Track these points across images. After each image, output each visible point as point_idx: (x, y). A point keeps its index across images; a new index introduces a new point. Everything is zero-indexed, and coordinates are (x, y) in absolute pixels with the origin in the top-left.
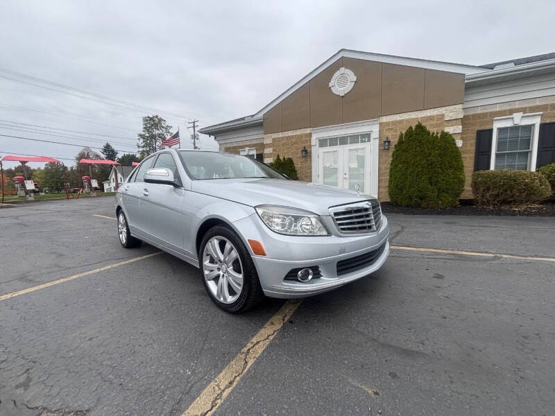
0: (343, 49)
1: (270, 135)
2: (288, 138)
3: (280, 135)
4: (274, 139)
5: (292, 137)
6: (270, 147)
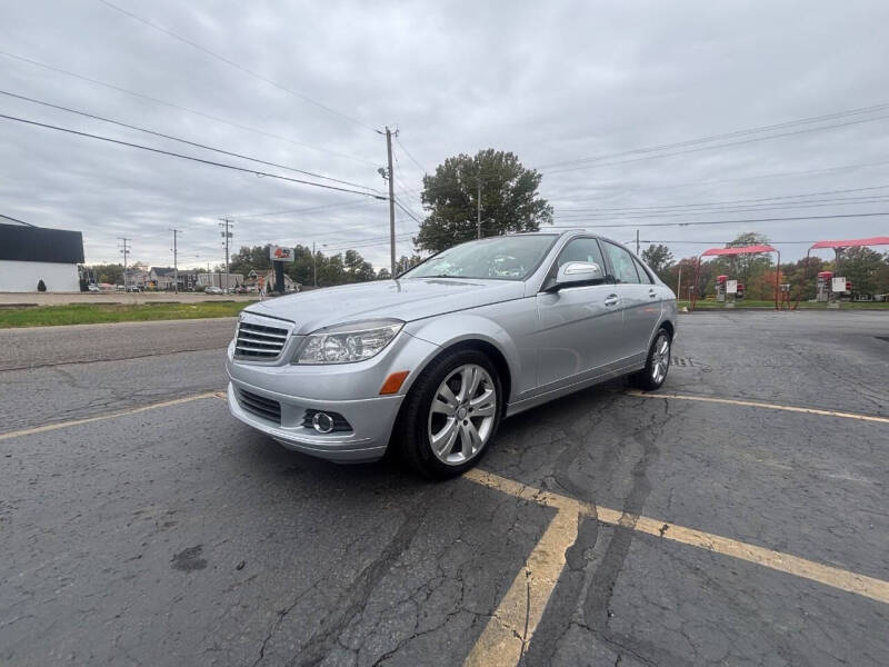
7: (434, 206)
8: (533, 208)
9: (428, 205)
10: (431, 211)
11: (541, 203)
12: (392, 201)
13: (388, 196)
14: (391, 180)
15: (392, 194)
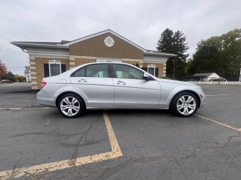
0: (109, 29)
1: (73, 56)
2: (84, 59)
3: (80, 57)
4: (76, 59)
5: (86, 59)
6: (73, 62)
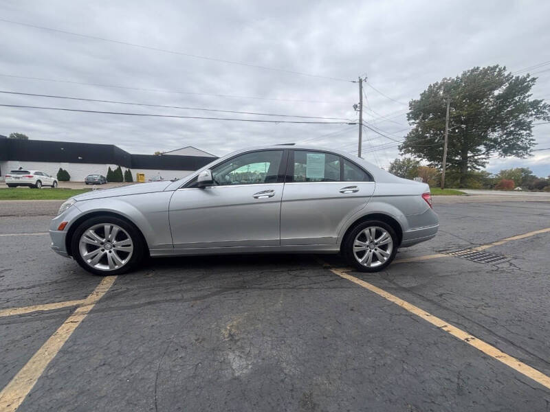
7: (418, 121)
8: (523, 108)
9: (413, 121)
10: (415, 125)
11: (535, 104)
12: (361, 124)
13: (358, 121)
14: (361, 111)
15: (361, 120)
